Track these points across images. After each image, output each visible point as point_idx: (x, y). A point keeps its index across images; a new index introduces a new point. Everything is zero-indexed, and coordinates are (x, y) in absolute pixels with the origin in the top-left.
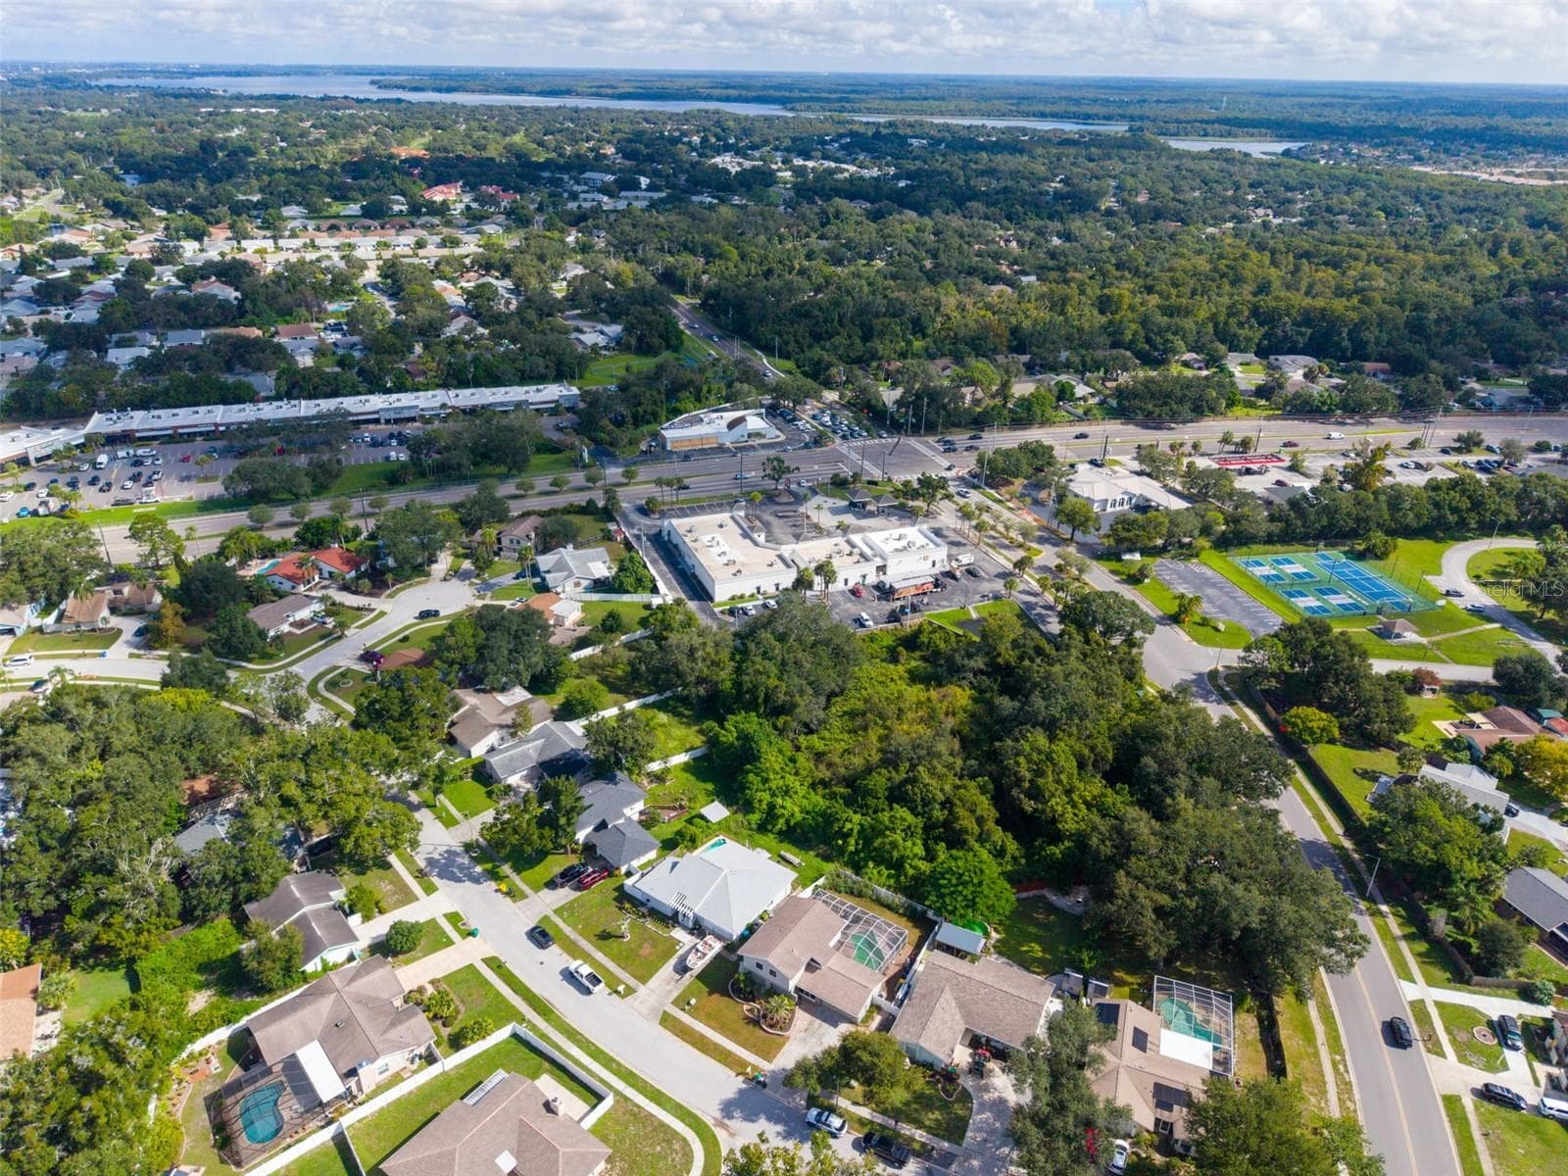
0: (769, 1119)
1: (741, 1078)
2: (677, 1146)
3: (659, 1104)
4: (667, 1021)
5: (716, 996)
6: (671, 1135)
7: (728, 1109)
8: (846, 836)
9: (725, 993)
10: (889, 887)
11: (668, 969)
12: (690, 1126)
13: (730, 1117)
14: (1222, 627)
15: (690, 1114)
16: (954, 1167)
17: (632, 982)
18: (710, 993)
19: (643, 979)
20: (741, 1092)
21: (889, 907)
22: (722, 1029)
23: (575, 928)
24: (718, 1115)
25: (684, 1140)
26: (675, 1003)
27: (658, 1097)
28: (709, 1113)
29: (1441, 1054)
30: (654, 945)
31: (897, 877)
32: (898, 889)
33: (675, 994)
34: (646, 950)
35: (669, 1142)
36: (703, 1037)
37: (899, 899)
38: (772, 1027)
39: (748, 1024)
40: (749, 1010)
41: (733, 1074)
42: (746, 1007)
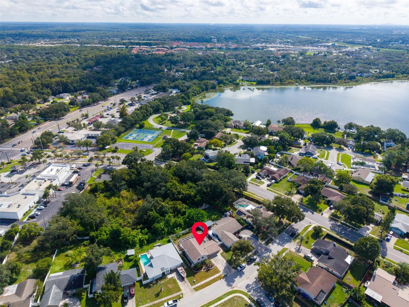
0: (235, 278)
1: (222, 279)
2: (236, 299)
3: (222, 299)
4: (196, 289)
5: (195, 275)
6: (233, 299)
7: (229, 285)
8: (163, 230)
9: (196, 273)
10: (182, 230)
11: (180, 283)
12: (231, 294)
13: (232, 285)
14: (145, 151)
15: (228, 293)
16: (259, 252)
17: (178, 293)
19: (179, 290)
20: (226, 281)
21: (187, 233)
22: (206, 278)
23: (149, 303)
24: (230, 288)
25: (235, 296)
26: (192, 285)
27: (219, 299)
28: (229, 289)
29: (260, 186)
30: (170, 283)
31: (181, 227)
32: (184, 229)
33: (189, 284)
34: (170, 286)
35: (234, 300)
36: (206, 283)
37: (187, 230)
38: (211, 267)
39: (208, 272)
40: (204, 270)
41: (220, 280)
42: (203, 270)
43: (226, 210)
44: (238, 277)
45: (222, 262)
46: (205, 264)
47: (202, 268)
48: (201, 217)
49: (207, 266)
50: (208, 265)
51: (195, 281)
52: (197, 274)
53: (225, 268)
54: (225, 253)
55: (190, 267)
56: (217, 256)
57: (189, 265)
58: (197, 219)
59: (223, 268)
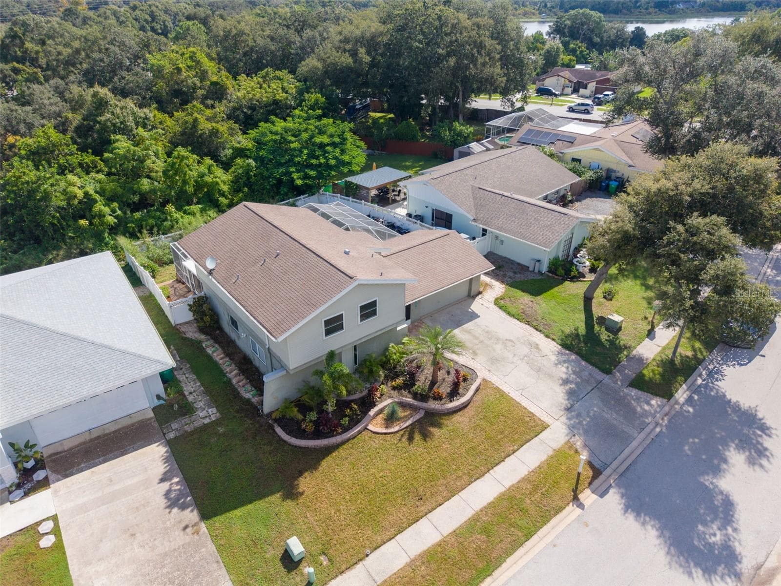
0: (716, 471)
1: (588, 497)
5: (306, 483)
9: (315, 458)
18: (291, 494)
38: (454, 392)
39: (425, 436)
40: (391, 419)
41: (571, 512)
42: (376, 426)
43: (460, 134)
44: (736, 458)
45: (525, 350)
46: (393, 373)
47: (367, 403)
48: (334, 145)
49: (409, 385)
50: (423, 381)
51: (296, 547)
52: (326, 463)
53: (571, 394)
54: (525, 299)
55: (253, 410)
56: (474, 316)
57: (247, 393)
58: (312, 155)
59: (558, 395)
